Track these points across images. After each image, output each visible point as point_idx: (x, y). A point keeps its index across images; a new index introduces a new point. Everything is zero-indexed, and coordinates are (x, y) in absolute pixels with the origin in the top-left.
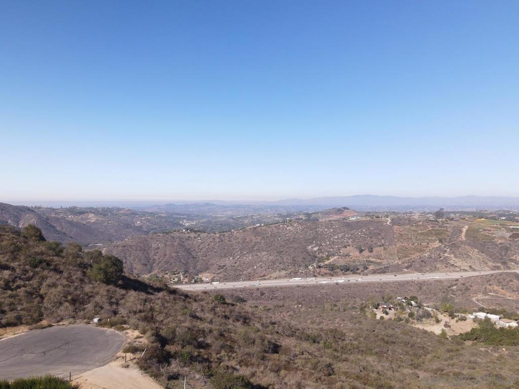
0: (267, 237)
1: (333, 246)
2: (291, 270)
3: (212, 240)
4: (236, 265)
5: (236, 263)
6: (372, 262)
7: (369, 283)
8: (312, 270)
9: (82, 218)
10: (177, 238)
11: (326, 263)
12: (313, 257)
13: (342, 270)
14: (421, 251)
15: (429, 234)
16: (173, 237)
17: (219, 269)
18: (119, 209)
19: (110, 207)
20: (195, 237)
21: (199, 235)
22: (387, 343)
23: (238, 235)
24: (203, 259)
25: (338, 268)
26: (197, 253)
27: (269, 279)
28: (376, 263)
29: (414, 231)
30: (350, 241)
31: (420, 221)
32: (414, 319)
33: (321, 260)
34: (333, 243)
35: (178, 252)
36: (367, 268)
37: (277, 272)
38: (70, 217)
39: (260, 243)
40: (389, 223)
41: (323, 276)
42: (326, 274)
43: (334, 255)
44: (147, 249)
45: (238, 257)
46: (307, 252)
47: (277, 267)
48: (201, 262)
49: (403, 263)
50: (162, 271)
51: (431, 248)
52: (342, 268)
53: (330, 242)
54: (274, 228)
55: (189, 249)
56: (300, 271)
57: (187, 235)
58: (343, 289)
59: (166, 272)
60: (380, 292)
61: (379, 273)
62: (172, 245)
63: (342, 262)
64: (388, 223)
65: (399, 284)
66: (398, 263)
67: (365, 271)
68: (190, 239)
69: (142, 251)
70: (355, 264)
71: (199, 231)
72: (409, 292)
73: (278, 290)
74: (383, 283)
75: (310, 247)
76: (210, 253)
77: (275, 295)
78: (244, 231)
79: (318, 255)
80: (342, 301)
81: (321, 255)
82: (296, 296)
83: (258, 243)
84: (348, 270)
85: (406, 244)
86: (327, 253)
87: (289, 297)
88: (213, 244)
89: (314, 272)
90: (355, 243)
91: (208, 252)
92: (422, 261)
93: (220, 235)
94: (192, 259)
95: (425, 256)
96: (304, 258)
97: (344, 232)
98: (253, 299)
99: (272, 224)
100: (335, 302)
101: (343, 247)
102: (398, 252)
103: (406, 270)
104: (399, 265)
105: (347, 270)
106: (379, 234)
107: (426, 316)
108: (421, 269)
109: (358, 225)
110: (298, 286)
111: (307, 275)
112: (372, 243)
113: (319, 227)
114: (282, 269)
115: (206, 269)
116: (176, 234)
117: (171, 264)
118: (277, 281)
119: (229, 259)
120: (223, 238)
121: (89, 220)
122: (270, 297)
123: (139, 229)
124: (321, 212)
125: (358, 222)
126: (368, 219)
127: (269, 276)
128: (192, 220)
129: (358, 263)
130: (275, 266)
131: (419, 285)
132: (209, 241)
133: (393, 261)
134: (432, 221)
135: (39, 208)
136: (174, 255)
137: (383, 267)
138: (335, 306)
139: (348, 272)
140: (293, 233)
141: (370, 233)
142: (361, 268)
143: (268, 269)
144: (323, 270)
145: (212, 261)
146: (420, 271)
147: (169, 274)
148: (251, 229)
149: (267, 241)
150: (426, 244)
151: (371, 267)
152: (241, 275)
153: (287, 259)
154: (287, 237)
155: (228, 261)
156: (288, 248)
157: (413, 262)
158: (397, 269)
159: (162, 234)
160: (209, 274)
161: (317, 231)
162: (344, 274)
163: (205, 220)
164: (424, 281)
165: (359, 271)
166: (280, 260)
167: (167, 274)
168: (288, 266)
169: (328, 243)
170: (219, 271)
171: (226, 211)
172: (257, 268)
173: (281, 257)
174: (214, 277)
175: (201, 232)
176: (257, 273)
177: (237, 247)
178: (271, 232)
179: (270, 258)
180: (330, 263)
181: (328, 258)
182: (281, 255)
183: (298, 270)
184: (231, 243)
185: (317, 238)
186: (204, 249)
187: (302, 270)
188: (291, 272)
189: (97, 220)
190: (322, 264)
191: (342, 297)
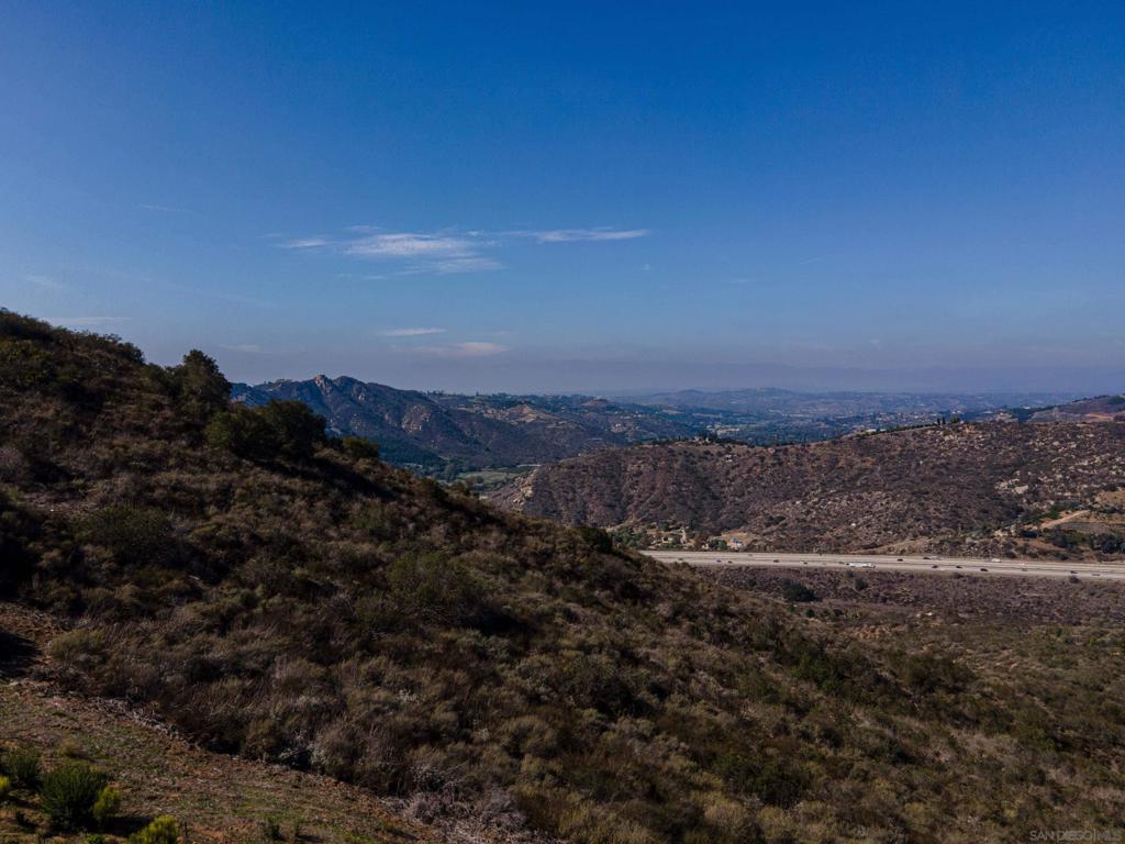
0: (892, 458)
1: (1073, 486)
2: (942, 538)
3: (758, 461)
4: (808, 518)
5: (808, 512)
8: (1004, 540)
10: (680, 454)
11: (1044, 526)
12: (1012, 511)
13: (1096, 548)
16: (671, 451)
17: (768, 525)
18: (585, 399)
20: (720, 454)
21: (729, 449)
23: (819, 452)
24: (734, 501)
25: (1084, 540)
26: (722, 487)
27: (884, 553)
33: (1037, 517)
34: (1074, 477)
35: (680, 484)
37: (908, 540)
38: (490, 412)
41: (1034, 556)
42: (1044, 553)
43: (1074, 508)
44: (617, 475)
45: (816, 500)
46: (996, 497)
47: (909, 527)
48: (729, 507)
50: (643, 520)
53: (1065, 475)
54: (911, 439)
55: (706, 478)
56: (968, 540)
57: (703, 449)
58: (1092, 594)
59: (653, 524)
62: (670, 469)
63: (1098, 526)
68: (709, 456)
69: (607, 480)
71: (730, 441)
73: (901, 581)
75: (1003, 485)
76: (751, 489)
78: (835, 443)
79: (1025, 506)
81: (1036, 505)
82: (951, 599)
83: (865, 470)
84: (1114, 548)
86: (1052, 503)
88: (759, 470)
89: (1007, 546)
91: (748, 487)
93: (777, 451)
94: (709, 500)
96: (986, 512)
97: (1112, 450)
98: (838, 595)
99: (905, 428)
101: (1106, 489)
105: (1110, 547)
110: (959, 576)
111: (987, 552)
113: (1036, 437)
114: (922, 534)
115: (740, 522)
116: (679, 446)
117: (665, 508)
118: (904, 559)
119: (794, 503)
120: (782, 457)
121: (523, 419)
122: (882, 594)
123: (618, 438)
128: (734, 424)
130: (905, 525)
132: (750, 462)
136: (671, 488)
139: (1116, 554)
140: (960, 450)
143: (886, 530)
144: (1036, 543)
145: (756, 507)
147: (657, 528)
148: (851, 438)
149: (890, 466)
152: (817, 540)
153: (937, 510)
154: (944, 458)
155: (791, 509)
156: (941, 484)
159: (651, 446)
160: (744, 534)
161: (1028, 448)
166: (918, 512)
167: (653, 527)
168: (939, 527)
169: (1060, 476)
170: (769, 530)
172: (857, 527)
173: (923, 504)
174: (755, 541)
175: (734, 442)
176: (857, 538)
177: (815, 478)
178: (901, 446)
179: (893, 505)
180: (1058, 526)
181: (1054, 514)
182: (923, 501)
183: (965, 537)
184: (803, 468)
185: (1028, 464)
186: (739, 481)
187: (975, 539)
188: (942, 542)
189: (538, 418)
190: (1035, 528)
191: (1087, 614)
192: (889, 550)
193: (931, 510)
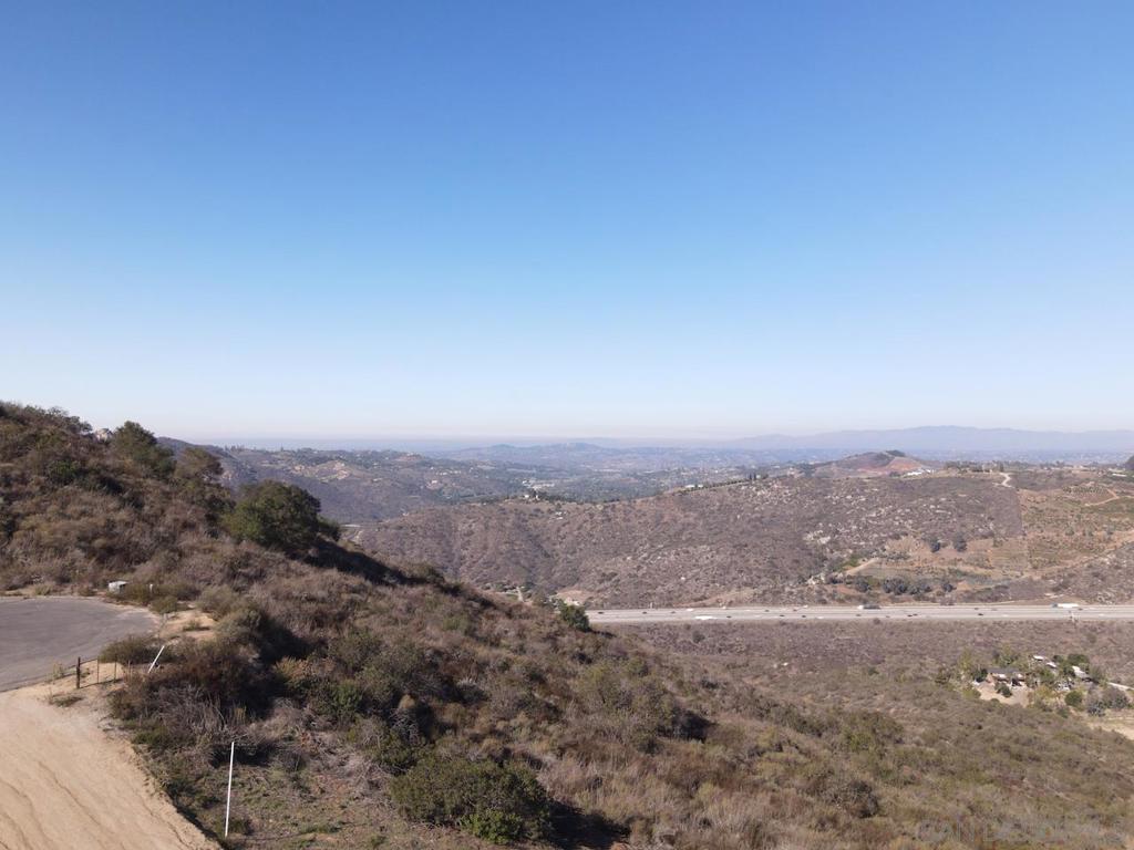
0: (713, 512)
1: (865, 535)
2: (764, 588)
3: (588, 518)
4: (640, 574)
5: (639, 568)
6: (965, 574)
7: (956, 623)
8: (816, 588)
9: (321, 471)
10: (511, 512)
11: (849, 573)
12: (820, 560)
13: (889, 591)
14: (1090, 550)
15: (1112, 509)
16: (503, 509)
17: (601, 582)
18: (396, 455)
19: (379, 450)
20: (550, 511)
21: (559, 506)
22: (1019, 757)
23: (645, 508)
24: (566, 558)
25: (879, 585)
26: (554, 544)
27: (713, 605)
28: (974, 576)
29: (1072, 501)
30: (908, 524)
31: (1088, 480)
32: (1082, 710)
33: (838, 565)
34: (866, 527)
35: (512, 543)
36: (952, 588)
37: (734, 591)
38: (297, 468)
39: (695, 526)
40: (1008, 483)
41: (841, 601)
42: (849, 598)
43: (868, 555)
44: (447, 534)
45: (645, 555)
46: (804, 548)
47: (734, 579)
48: (562, 565)
49: (1045, 578)
50: (477, 581)
51: (1119, 544)
52: (889, 586)
53: (858, 525)
54: (728, 494)
55: (538, 536)
56: (787, 589)
57: (534, 506)
58: (892, 633)
59: (488, 584)
60: (985, 646)
61: (982, 600)
62: (502, 528)
63: (889, 572)
64: (1004, 483)
65: (1035, 627)
66: (1031, 579)
67: (948, 595)
68: (540, 514)
69: (437, 540)
70: (921, 577)
71: (559, 498)
72: (1063, 647)
73: (734, 631)
74: (995, 623)
75: (810, 536)
76: (582, 546)
77: (727, 643)
78: (659, 499)
79: (829, 556)
80: (891, 662)
81: (836, 554)
82: (777, 646)
83: (689, 524)
84: (903, 590)
85: (1051, 534)
86: (851, 551)
87: (760, 649)
88: (589, 527)
89: (819, 593)
90: (920, 529)
91: (579, 544)
92: (1096, 575)
93: (606, 507)
94: (542, 558)
95: (1103, 563)
96: (797, 561)
97: (894, 503)
98: (677, 648)
99: (721, 484)
100: (872, 664)
101: (890, 537)
102: (1032, 552)
103: (1052, 595)
104: (1035, 583)
105: (900, 590)
106: (982, 509)
107: (1114, 703)
108: (1092, 594)
109: (926, 487)
110: (783, 624)
111: (803, 599)
112: (964, 530)
113: (832, 492)
114: (746, 584)
115: (574, 580)
116: (509, 504)
117: (497, 569)
118: (732, 611)
119: (624, 559)
120: (610, 513)
121: (333, 477)
122: (717, 645)
123: (436, 495)
124: (838, 463)
125: (926, 481)
126: (954, 473)
127: (714, 599)
128: (548, 479)
129: (930, 576)
130: (729, 577)
131: (1088, 631)
132: (580, 519)
133: (1018, 573)
134: (1122, 479)
135: (240, 450)
136: (504, 548)
137: (992, 586)
138: (873, 672)
139: (904, 596)
140: (771, 504)
141: (958, 507)
142: (937, 588)
143: (714, 582)
144: (842, 589)
145: (587, 564)
146: (1091, 599)
147: (492, 589)
148: (673, 494)
149: (711, 521)
150: (1104, 533)
151: (962, 586)
152: (650, 594)
153: (756, 561)
154: (757, 512)
155: (623, 565)
156: (758, 537)
157: (1071, 576)
158: (1030, 593)
159: (479, 505)
160: (579, 592)
161: (826, 501)
162: (894, 600)
163: (576, 479)
164: (1102, 624)
165: (931, 595)
166: (740, 564)
167: (488, 588)
168: (759, 577)
169: (855, 527)
170: (602, 586)
171: (620, 460)
172: (686, 581)
173: (743, 556)
174: (591, 598)
175: (563, 499)
176: (687, 592)
177: (643, 534)
178: (719, 501)
179: (718, 558)
180: (859, 573)
181: (853, 562)
182: (743, 553)
183: (783, 587)
184: (630, 524)
185: (827, 516)
186: (570, 538)
187: (792, 588)
188: (764, 592)
189: (351, 475)
190: (840, 575)
191: (890, 652)
192: (718, 601)
193: (752, 562)
